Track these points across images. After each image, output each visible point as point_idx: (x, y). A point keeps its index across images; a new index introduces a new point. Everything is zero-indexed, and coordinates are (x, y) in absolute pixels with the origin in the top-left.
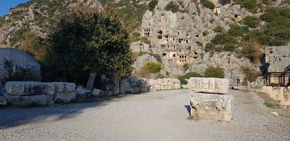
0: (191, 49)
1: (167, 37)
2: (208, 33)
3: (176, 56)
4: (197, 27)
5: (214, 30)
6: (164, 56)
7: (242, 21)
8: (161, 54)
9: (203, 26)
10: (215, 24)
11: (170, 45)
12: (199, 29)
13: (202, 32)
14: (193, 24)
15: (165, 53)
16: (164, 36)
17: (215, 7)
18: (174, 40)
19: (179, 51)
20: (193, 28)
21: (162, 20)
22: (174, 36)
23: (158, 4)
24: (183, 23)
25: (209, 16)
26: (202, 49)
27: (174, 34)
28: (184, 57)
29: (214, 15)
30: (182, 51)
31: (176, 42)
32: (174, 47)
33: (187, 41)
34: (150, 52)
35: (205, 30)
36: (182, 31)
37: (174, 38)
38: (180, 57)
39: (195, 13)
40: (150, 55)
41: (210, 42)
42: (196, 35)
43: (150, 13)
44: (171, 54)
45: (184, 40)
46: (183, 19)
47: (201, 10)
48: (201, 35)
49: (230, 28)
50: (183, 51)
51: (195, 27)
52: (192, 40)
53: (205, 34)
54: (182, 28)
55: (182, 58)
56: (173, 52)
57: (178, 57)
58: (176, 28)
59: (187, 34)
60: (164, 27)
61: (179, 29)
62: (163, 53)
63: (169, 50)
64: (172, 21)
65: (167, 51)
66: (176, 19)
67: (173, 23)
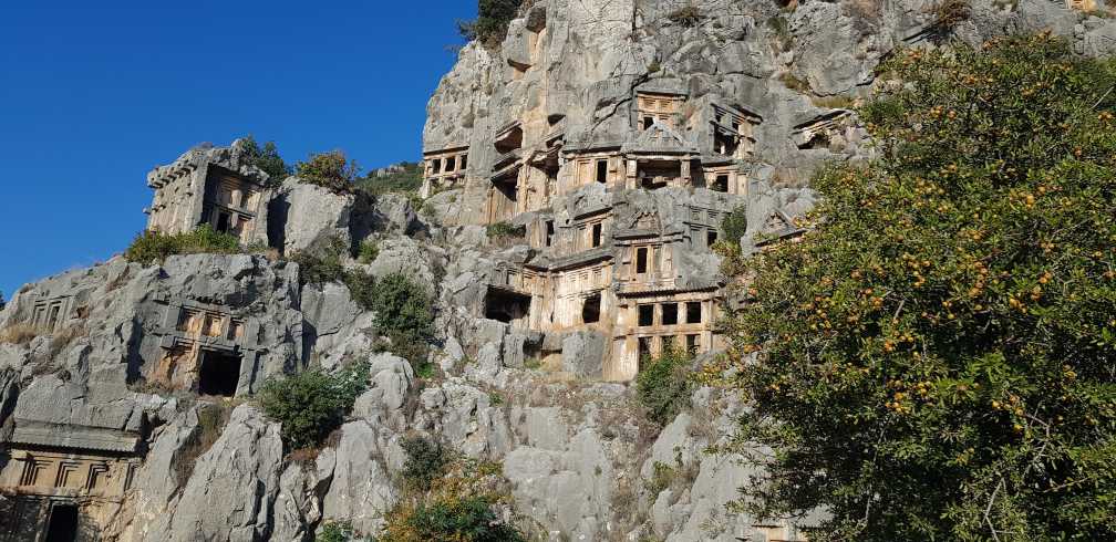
0: (749, 235)
9: (860, 58)
12: (832, 85)
13: (858, 104)
18: (601, 177)
20: (776, 88)
21: (535, 55)
22: (602, 143)
24: (684, 49)
28: (682, 313)
32: (597, 230)
33: (722, 183)
36: (674, 106)
37: (602, 167)
42: (808, 134)
44: (571, 289)
45: (685, 167)
48: (848, 130)
50: (665, 253)
51: (796, 85)
52: (765, 173)
54: (675, 86)
55: (664, 327)
56: (589, 270)
57: (620, 320)
58: (627, 82)
59: (717, 127)
60: (536, 95)
61: (649, 89)
62: (487, 281)
63: (552, 260)
64: (591, 40)
65: (537, 269)
66: (625, 25)
67: (601, 48)
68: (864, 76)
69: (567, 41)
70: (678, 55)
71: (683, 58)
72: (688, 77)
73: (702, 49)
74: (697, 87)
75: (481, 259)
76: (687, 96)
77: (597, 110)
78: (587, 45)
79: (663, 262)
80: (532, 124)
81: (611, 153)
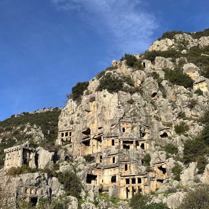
0: (152, 162)
1: (99, 139)
3: (117, 180)
4: (163, 117)
6: (93, 182)
9: (174, 114)
10: (199, 109)
11: (104, 155)
12: (167, 120)
14: (153, 114)
15: (94, 173)
16: (93, 138)
17: (195, 82)
18: (113, 144)
19: (124, 166)
20: (154, 120)
22: (113, 135)
24: (131, 110)
27: (112, 131)
28: (137, 181)
30: (130, 166)
31: (118, 147)
32: (114, 159)
33: (143, 146)
35: (179, 121)
36: (130, 125)
37: (113, 141)
38: (128, 181)
42: (162, 133)
44: (107, 176)
45: (134, 142)
46: (132, 103)
48: (171, 132)
50: (132, 166)
51: (158, 119)
52: (153, 143)
53: (180, 130)
54: (129, 120)
55: (133, 185)
56: (112, 169)
57: (121, 182)
58: (118, 119)
59: (140, 131)
60: (93, 120)
61: (123, 121)
62: (87, 173)
63: (103, 166)
64: (108, 108)
65: (98, 168)
66: (116, 104)
67: (111, 110)
68: (174, 119)
69: (102, 108)
70: (130, 112)
71: (131, 112)
72: (133, 118)
73: (135, 110)
74: (135, 120)
75: (84, 167)
76: (133, 123)
77: (111, 126)
78: (107, 109)
79: (131, 168)
80: (93, 128)
81: (115, 138)
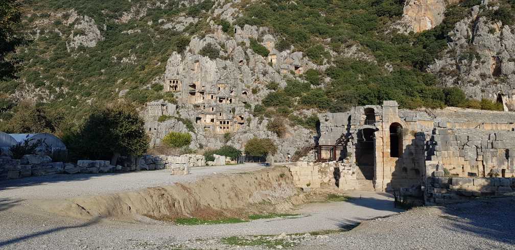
0: (235, 113)
1: (202, 93)
2: (259, 90)
3: (215, 121)
4: (245, 81)
5: (267, 86)
6: (198, 121)
7: (304, 75)
8: (193, 118)
9: (252, 80)
10: (269, 78)
12: (248, 84)
13: (251, 88)
14: (239, 76)
15: (200, 116)
16: (198, 92)
17: (270, 54)
18: (212, 98)
19: (219, 114)
21: (196, 68)
22: (212, 93)
23: (190, 44)
25: (261, 66)
26: (250, 113)
27: (212, 90)
28: (226, 123)
29: (267, 66)
30: (223, 114)
31: (216, 101)
32: (213, 108)
33: (231, 100)
34: (177, 116)
35: (255, 85)
38: (221, 122)
39: (241, 61)
40: (177, 120)
41: (260, 103)
42: (244, 91)
43: (179, 56)
44: (208, 118)
45: (226, 99)
46: (225, 69)
47: (251, 57)
48: (250, 93)
49: (286, 84)
53: (255, 91)
54: (223, 82)
55: (224, 125)
56: (212, 115)
57: (217, 123)
58: (216, 81)
59: (230, 90)
61: (219, 82)
62: (195, 116)
63: (205, 112)
64: (209, 72)
65: (203, 114)
66: (215, 69)
67: (211, 74)
68: (252, 83)
70: (224, 75)
72: (225, 80)
73: (227, 74)
74: (227, 82)
75: (194, 112)
76: (225, 84)
77: (211, 86)
80: (198, 84)
81: (214, 95)
